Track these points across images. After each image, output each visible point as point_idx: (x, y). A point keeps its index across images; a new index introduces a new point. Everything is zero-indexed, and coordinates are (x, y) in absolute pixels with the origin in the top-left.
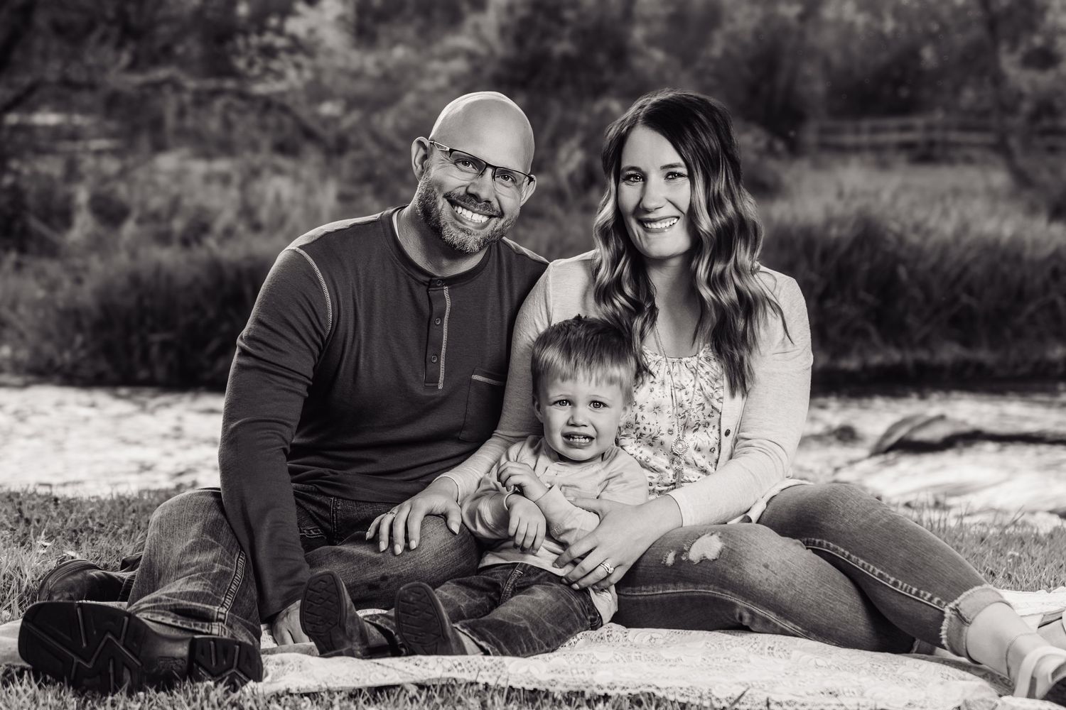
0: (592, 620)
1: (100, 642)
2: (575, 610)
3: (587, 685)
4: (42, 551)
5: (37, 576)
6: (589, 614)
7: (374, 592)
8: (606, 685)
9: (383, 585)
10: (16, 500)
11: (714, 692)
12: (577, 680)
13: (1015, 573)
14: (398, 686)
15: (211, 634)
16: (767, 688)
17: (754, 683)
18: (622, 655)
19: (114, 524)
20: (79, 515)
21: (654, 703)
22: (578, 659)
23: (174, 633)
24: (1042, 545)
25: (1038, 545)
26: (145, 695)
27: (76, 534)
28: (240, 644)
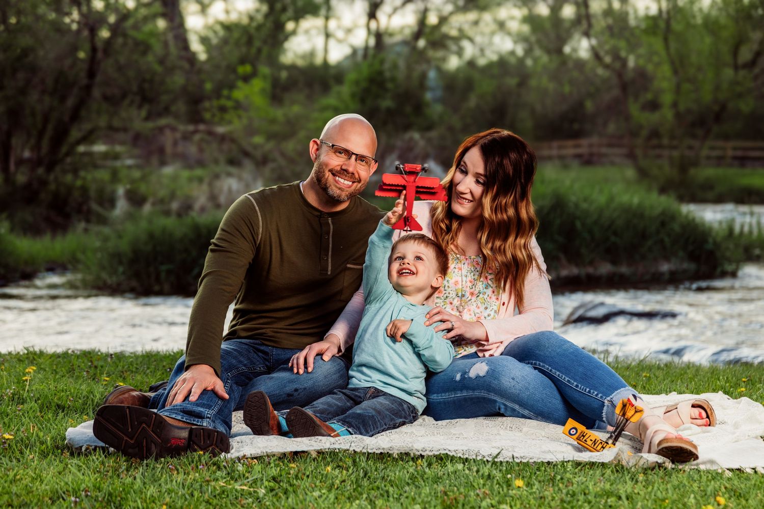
0: (413, 417)
1: (139, 429)
2: (404, 410)
3: (410, 449)
4: (105, 383)
5: (102, 396)
6: (412, 413)
7: (291, 398)
8: (421, 449)
9: (296, 394)
10: (89, 356)
11: (481, 452)
12: (405, 447)
13: (648, 386)
14: (306, 452)
15: (202, 426)
16: (510, 450)
17: (503, 447)
18: (430, 432)
19: (144, 368)
20: (125, 363)
21: (450, 459)
22: (405, 435)
23: (181, 425)
24: (661, 369)
25: (659, 370)
26: (165, 460)
27: (123, 374)
28: (217, 432)
